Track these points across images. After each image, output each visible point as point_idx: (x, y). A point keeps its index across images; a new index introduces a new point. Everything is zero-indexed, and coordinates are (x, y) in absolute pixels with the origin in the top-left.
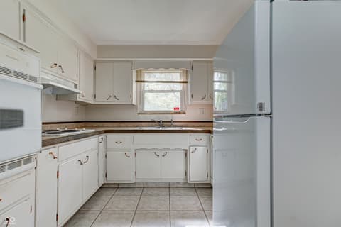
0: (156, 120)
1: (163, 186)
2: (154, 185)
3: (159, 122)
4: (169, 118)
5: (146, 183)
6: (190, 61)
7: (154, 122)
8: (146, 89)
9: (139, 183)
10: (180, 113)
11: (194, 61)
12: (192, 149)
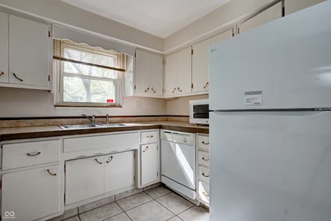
0: (87, 115)
1: (108, 202)
2: (95, 206)
3: (91, 117)
4: (104, 112)
5: (82, 206)
6: (133, 47)
7: (85, 117)
8: (66, 70)
9: (71, 211)
10: (114, 106)
11: (138, 48)
12: (144, 148)
